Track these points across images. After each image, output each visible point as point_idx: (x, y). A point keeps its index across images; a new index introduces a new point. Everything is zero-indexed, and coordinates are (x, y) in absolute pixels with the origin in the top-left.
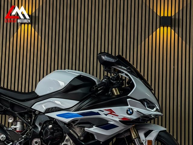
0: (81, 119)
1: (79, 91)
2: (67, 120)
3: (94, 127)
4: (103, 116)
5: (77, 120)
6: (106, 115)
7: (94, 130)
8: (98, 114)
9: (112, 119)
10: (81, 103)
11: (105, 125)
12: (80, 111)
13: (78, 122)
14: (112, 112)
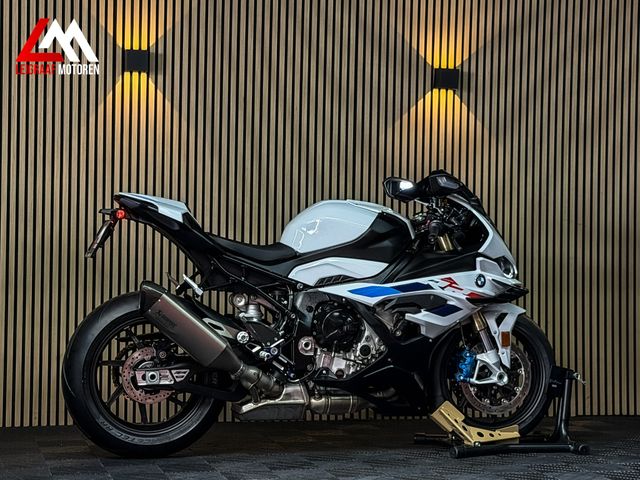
0: (400, 298)
1: (386, 243)
2: (372, 301)
3: (424, 312)
4: (438, 291)
5: (390, 300)
6: (443, 288)
7: (423, 316)
8: (428, 287)
9: (453, 297)
10: (393, 266)
11: (441, 307)
12: (397, 281)
13: (393, 303)
14: (452, 283)
